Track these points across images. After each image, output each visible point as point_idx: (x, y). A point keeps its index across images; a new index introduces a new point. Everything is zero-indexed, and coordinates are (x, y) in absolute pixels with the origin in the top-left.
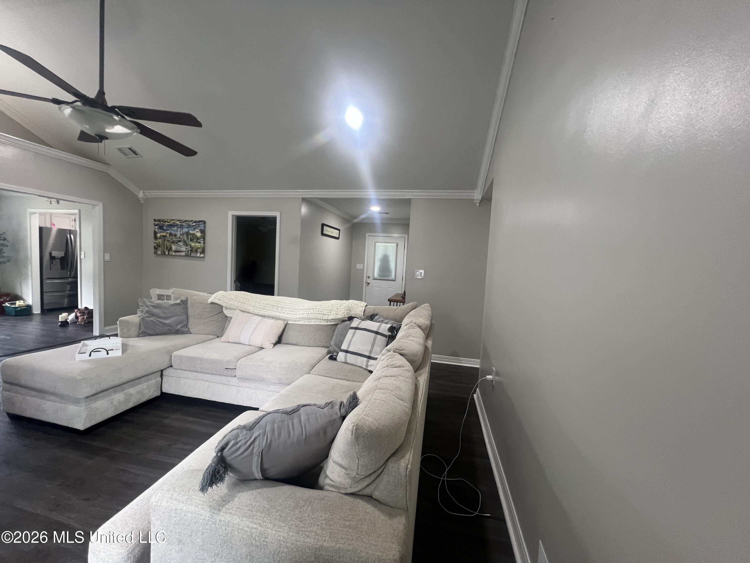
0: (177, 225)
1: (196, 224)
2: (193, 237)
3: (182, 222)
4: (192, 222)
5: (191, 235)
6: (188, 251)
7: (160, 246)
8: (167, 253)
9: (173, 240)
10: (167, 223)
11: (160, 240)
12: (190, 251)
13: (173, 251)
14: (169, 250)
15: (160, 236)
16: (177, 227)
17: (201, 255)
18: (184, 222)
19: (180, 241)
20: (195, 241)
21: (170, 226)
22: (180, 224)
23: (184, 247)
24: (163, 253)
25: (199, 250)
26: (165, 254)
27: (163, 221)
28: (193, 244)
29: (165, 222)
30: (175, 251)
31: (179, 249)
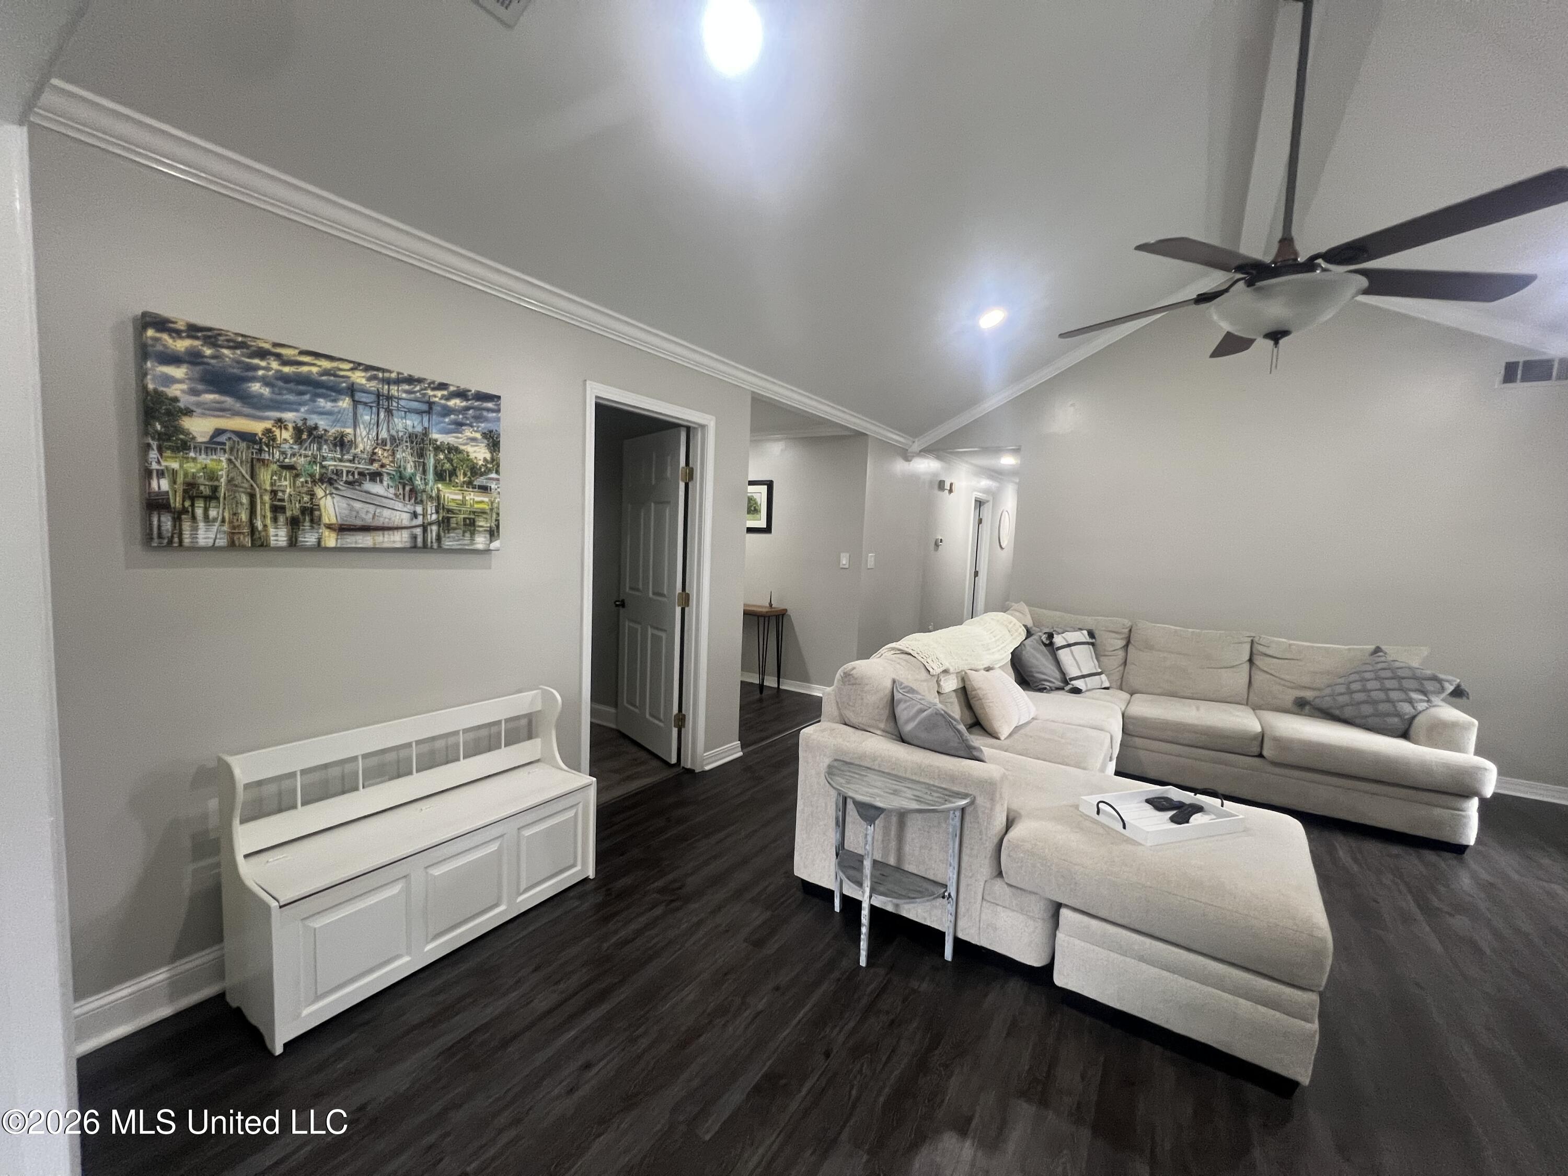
0: (352, 390)
2: (450, 461)
3: (388, 382)
5: (438, 449)
7: (212, 497)
9: (322, 467)
11: (219, 463)
14: (294, 523)
15: (219, 432)
16: (356, 403)
19: (375, 476)
20: (461, 479)
23: (399, 505)
25: (481, 522)
28: (451, 495)
30: (343, 529)
31: (366, 514)
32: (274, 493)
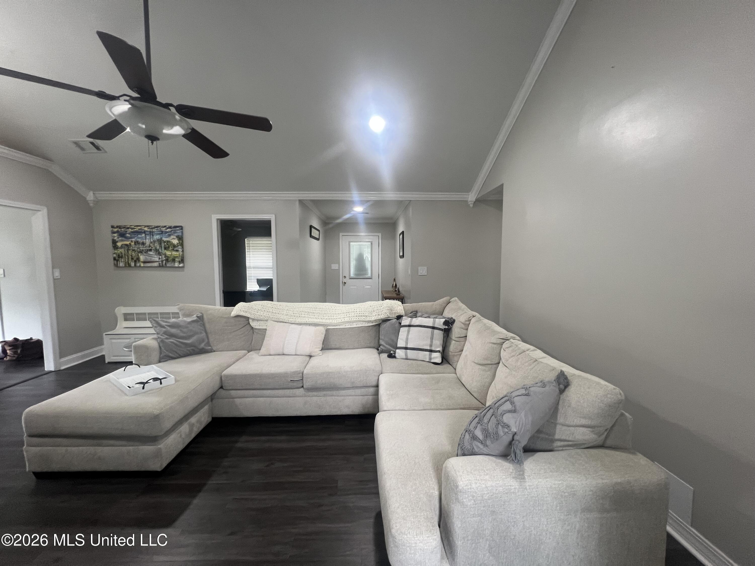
0: (145, 232)
1: (171, 230)
2: (168, 244)
3: (152, 228)
4: (166, 228)
5: (164, 242)
6: (162, 261)
7: (122, 257)
8: (133, 264)
9: (140, 249)
10: (130, 230)
11: (122, 250)
12: (164, 261)
13: (142, 262)
14: (135, 262)
15: (122, 245)
16: (146, 235)
17: (180, 264)
18: (154, 228)
19: (150, 250)
20: (171, 249)
21: (135, 233)
22: (149, 230)
23: (156, 256)
24: (128, 265)
25: (177, 259)
26: (130, 266)
27: (124, 228)
28: (168, 253)
29: (128, 228)
30: (144, 262)
31: (149, 259)
32: (131, 255)
